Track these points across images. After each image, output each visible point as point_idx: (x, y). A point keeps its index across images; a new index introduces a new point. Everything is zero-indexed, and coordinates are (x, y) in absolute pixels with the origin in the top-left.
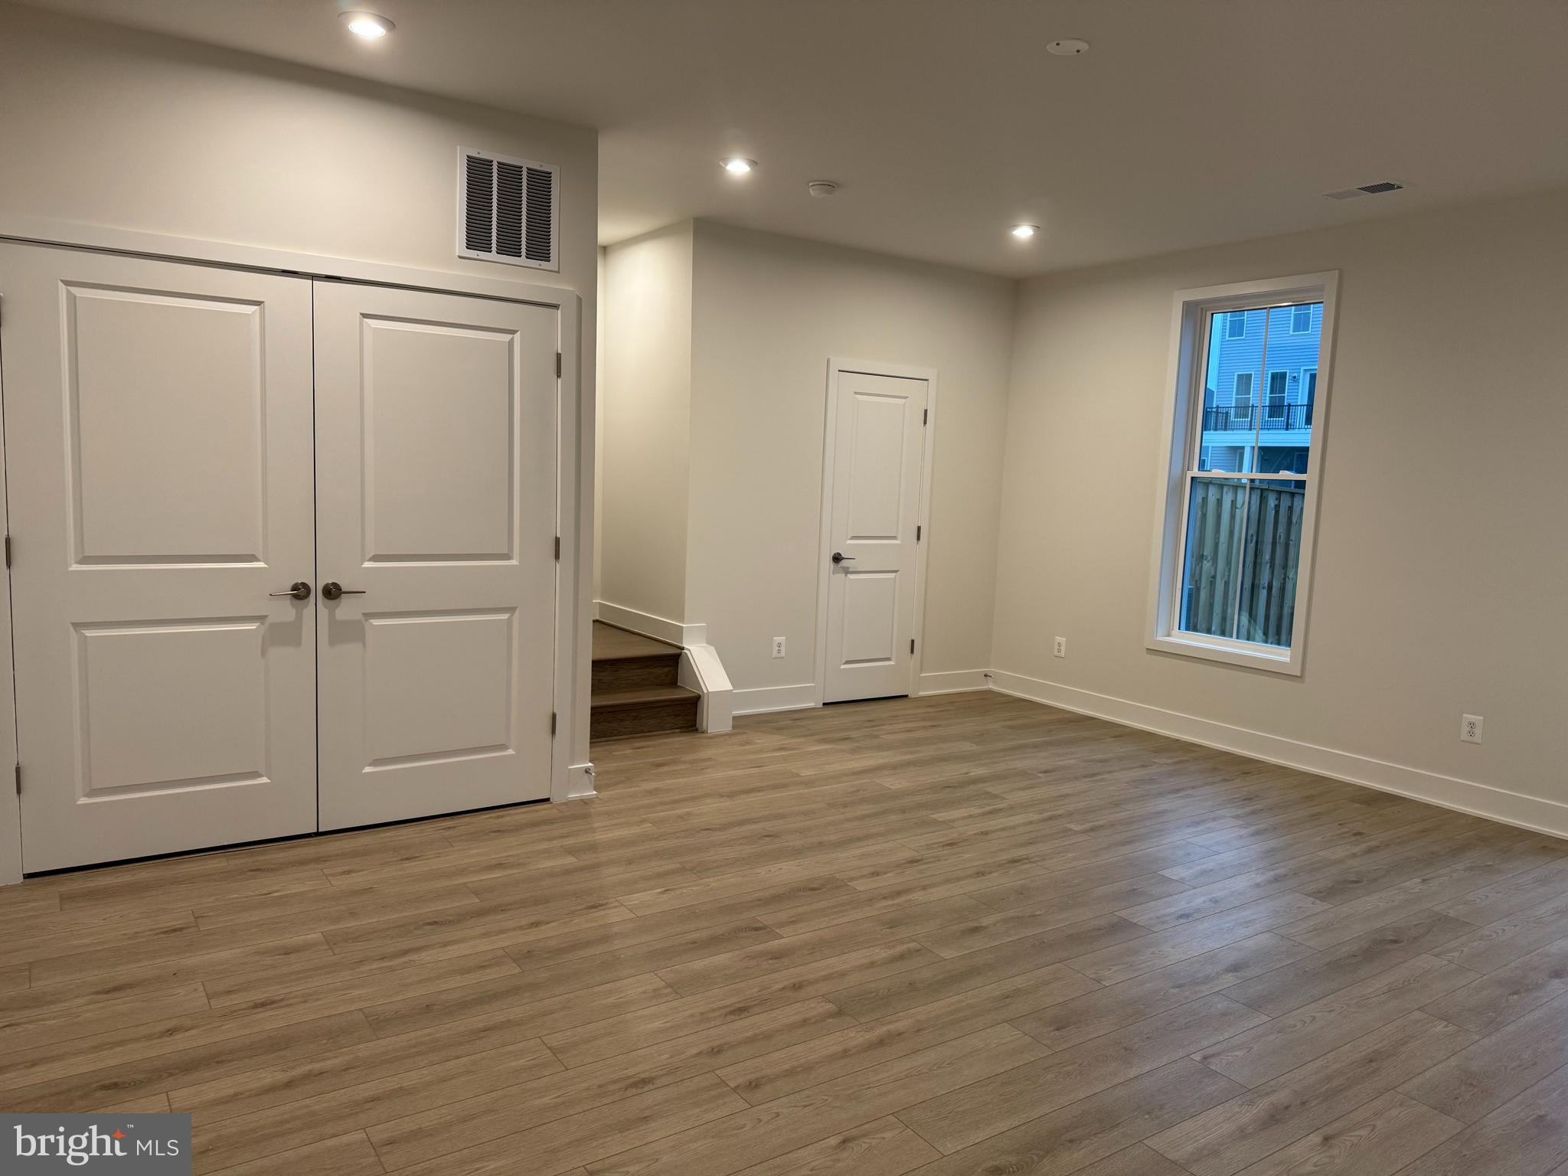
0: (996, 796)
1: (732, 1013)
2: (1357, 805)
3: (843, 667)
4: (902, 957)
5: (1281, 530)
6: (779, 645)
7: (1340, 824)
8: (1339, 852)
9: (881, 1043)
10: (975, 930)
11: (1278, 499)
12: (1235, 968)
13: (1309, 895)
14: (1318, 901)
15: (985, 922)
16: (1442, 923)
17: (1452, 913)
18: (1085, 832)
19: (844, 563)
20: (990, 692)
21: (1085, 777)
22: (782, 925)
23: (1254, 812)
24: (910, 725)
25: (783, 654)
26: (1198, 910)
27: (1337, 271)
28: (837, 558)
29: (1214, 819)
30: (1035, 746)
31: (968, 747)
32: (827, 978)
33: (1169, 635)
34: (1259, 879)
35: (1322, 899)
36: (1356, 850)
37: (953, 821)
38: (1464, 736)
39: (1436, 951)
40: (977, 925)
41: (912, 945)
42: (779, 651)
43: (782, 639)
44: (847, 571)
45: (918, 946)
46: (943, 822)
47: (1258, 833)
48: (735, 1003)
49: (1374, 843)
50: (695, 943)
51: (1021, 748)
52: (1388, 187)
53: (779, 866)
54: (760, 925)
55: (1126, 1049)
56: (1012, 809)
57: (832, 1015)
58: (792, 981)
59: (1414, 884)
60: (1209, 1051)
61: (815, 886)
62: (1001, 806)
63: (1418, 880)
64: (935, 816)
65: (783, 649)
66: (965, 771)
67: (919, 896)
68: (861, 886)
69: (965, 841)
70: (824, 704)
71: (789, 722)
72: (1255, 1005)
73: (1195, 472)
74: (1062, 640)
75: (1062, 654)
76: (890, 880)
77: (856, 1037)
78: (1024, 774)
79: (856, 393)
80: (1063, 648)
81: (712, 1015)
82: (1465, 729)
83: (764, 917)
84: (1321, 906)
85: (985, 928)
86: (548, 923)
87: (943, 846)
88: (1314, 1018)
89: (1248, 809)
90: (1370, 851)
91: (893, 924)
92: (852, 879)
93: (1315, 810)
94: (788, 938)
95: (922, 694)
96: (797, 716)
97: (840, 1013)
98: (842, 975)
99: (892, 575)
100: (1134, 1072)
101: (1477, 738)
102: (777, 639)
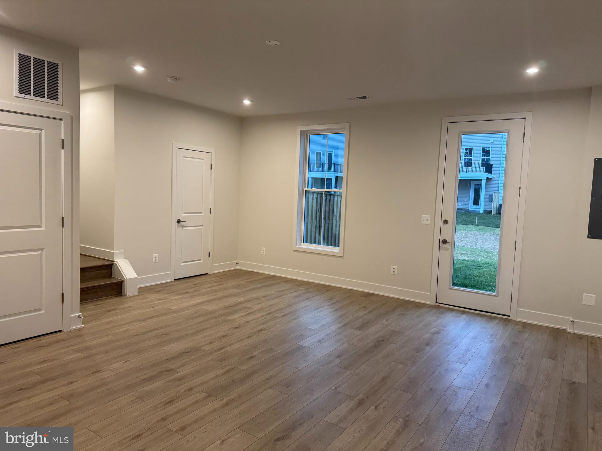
0: (248, 308)
1: (167, 403)
2: (363, 298)
3: (182, 264)
4: (227, 372)
5: (327, 207)
6: (156, 257)
7: (359, 305)
8: (361, 314)
9: (227, 404)
10: (252, 357)
11: (326, 197)
12: (338, 357)
13: (355, 329)
14: (358, 331)
15: (254, 354)
16: (394, 333)
17: (396, 330)
18: (282, 316)
19: (181, 223)
20: (238, 269)
21: (278, 297)
22: (178, 368)
23: (333, 303)
24: (212, 285)
25: (157, 261)
26: (323, 339)
27: (349, 123)
28: (179, 222)
29: (322, 307)
30: (259, 288)
31: (235, 291)
32: (202, 384)
33: (300, 245)
34: (340, 325)
35: (359, 330)
36: (366, 312)
37: (235, 319)
38: (392, 272)
39: (395, 342)
40: (252, 355)
41: (230, 367)
42: (155, 260)
43: (157, 255)
44: (183, 226)
45: (233, 367)
46: (232, 320)
47: (336, 310)
48: (167, 400)
49: (370, 310)
50: (144, 380)
51: (253, 289)
52: (365, 97)
53: (172, 345)
54: (169, 369)
55: (311, 390)
56: (255, 312)
57: (206, 398)
58: (188, 388)
59: (384, 322)
60: (336, 386)
61: (188, 351)
62: (251, 311)
63: (385, 320)
64: (228, 318)
65: (157, 259)
66: (236, 300)
67: (229, 349)
68: (206, 348)
69: (241, 325)
70: (175, 280)
71: (162, 288)
72: (346, 368)
73: (306, 189)
74: (264, 248)
75: (264, 254)
76: (217, 344)
77: (217, 404)
78: (257, 299)
79: (184, 157)
80: (264, 252)
81: (160, 405)
82: (392, 270)
83: (171, 366)
84: (359, 332)
85: (255, 356)
86: (76, 382)
87: (234, 329)
88: (365, 369)
89: (332, 302)
90: (370, 312)
91: (221, 360)
92: (203, 346)
93: (351, 301)
94: (182, 372)
95: (213, 272)
96: (164, 285)
97: (210, 396)
98: (206, 382)
99: (201, 227)
100: (315, 397)
101: (396, 273)
102: (155, 255)
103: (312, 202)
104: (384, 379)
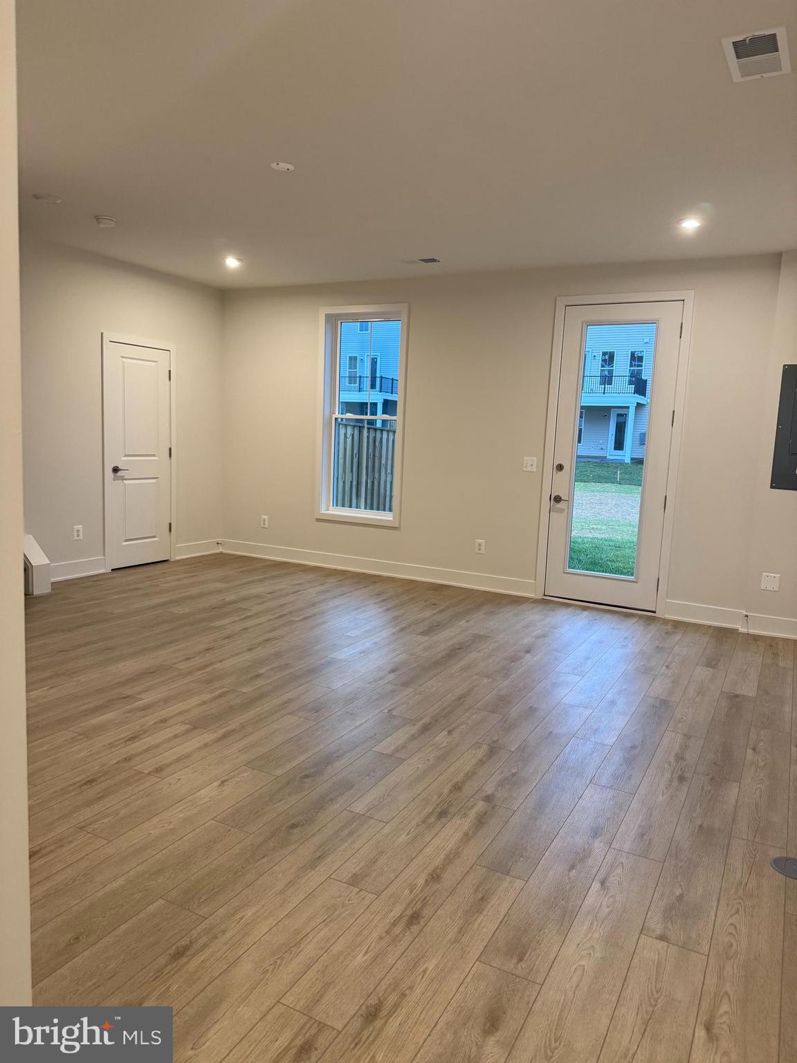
0: (246, 609)
1: (129, 740)
2: (431, 592)
3: (124, 544)
4: (220, 696)
5: (371, 450)
6: (78, 531)
7: (425, 601)
8: (428, 613)
9: (225, 736)
10: (257, 676)
11: (368, 432)
12: (393, 671)
13: (418, 634)
14: (423, 637)
15: (261, 671)
16: (479, 638)
17: (481, 633)
18: (301, 620)
19: (119, 474)
20: (221, 553)
21: (293, 593)
22: (140, 693)
23: (384, 600)
24: (177, 577)
25: (81, 537)
26: (368, 649)
27: (407, 304)
28: (116, 470)
29: (365, 606)
30: (260, 581)
31: (219, 585)
32: (181, 713)
33: (328, 510)
34: (394, 630)
35: (425, 635)
36: (435, 612)
37: (224, 625)
38: (477, 551)
39: (478, 650)
40: (256, 674)
41: (223, 690)
42: (78, 536)
43: (80, 527)
44: (123, 479)
45: (228, 690)
46: (219, 627)
47: (388, 610)
48: (128, 736)
49: (442, 608)
50: (86, 711)
51: (249, 583)
52: (433, 260)
53: (124, 664)
54: (124, 696)
55: (352, 714)
56: (257, 615)
57: (188, 731)
58: (159, 719)
59: (463, 623)
60: (390, 708)
61: (153, 670)
62: (250, 614)
64: (213, 625)
65: (81, 534)
66: (222, 598)
67: (218, 666)
68: (182, 666)
69: (235, 634)
70: (112, 570)
71: (91, 583)
72: (405, 685)
73: (337, 415)
74: (266, 517)
75: (267, 526)
76: (198, 661)
77: (208, 737)
78: (258, 596)
79: (122, 357)
80: (266, 522)
81: (118, 743)
82: (477, 547)
83: (126, 691)
84: (425, 638)
85: (262, 674)
87: (223, 639)
88: (433, 686)
89: (380, 599)
90: (441, 611)
91: (209, 682)
92: (174, 664)
93: (412, 596)
94: (147, 699)
95: (178, 558)
96: (96, 579)
97: (195, 728)
98: (188, 711)
99: (154, 481)
100: (358, 723)
101: (483, 551)
102: (76, 527)
103: (345, 442)
104: (461, 698)
